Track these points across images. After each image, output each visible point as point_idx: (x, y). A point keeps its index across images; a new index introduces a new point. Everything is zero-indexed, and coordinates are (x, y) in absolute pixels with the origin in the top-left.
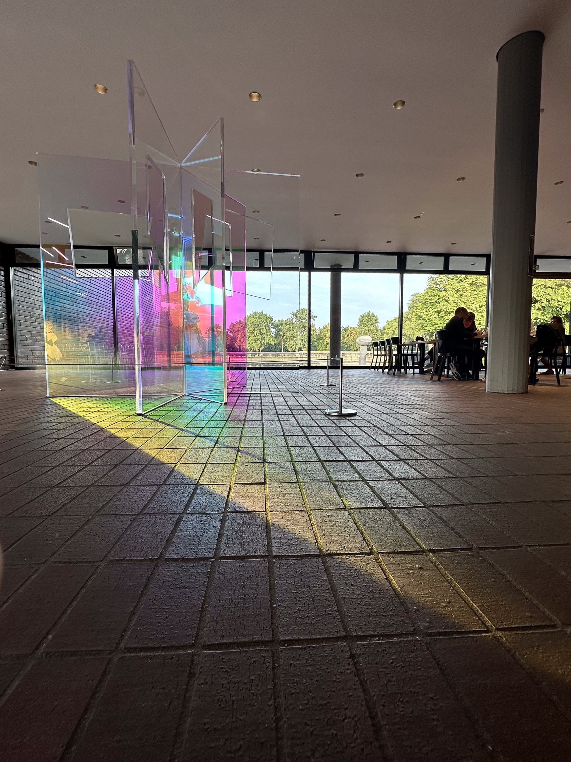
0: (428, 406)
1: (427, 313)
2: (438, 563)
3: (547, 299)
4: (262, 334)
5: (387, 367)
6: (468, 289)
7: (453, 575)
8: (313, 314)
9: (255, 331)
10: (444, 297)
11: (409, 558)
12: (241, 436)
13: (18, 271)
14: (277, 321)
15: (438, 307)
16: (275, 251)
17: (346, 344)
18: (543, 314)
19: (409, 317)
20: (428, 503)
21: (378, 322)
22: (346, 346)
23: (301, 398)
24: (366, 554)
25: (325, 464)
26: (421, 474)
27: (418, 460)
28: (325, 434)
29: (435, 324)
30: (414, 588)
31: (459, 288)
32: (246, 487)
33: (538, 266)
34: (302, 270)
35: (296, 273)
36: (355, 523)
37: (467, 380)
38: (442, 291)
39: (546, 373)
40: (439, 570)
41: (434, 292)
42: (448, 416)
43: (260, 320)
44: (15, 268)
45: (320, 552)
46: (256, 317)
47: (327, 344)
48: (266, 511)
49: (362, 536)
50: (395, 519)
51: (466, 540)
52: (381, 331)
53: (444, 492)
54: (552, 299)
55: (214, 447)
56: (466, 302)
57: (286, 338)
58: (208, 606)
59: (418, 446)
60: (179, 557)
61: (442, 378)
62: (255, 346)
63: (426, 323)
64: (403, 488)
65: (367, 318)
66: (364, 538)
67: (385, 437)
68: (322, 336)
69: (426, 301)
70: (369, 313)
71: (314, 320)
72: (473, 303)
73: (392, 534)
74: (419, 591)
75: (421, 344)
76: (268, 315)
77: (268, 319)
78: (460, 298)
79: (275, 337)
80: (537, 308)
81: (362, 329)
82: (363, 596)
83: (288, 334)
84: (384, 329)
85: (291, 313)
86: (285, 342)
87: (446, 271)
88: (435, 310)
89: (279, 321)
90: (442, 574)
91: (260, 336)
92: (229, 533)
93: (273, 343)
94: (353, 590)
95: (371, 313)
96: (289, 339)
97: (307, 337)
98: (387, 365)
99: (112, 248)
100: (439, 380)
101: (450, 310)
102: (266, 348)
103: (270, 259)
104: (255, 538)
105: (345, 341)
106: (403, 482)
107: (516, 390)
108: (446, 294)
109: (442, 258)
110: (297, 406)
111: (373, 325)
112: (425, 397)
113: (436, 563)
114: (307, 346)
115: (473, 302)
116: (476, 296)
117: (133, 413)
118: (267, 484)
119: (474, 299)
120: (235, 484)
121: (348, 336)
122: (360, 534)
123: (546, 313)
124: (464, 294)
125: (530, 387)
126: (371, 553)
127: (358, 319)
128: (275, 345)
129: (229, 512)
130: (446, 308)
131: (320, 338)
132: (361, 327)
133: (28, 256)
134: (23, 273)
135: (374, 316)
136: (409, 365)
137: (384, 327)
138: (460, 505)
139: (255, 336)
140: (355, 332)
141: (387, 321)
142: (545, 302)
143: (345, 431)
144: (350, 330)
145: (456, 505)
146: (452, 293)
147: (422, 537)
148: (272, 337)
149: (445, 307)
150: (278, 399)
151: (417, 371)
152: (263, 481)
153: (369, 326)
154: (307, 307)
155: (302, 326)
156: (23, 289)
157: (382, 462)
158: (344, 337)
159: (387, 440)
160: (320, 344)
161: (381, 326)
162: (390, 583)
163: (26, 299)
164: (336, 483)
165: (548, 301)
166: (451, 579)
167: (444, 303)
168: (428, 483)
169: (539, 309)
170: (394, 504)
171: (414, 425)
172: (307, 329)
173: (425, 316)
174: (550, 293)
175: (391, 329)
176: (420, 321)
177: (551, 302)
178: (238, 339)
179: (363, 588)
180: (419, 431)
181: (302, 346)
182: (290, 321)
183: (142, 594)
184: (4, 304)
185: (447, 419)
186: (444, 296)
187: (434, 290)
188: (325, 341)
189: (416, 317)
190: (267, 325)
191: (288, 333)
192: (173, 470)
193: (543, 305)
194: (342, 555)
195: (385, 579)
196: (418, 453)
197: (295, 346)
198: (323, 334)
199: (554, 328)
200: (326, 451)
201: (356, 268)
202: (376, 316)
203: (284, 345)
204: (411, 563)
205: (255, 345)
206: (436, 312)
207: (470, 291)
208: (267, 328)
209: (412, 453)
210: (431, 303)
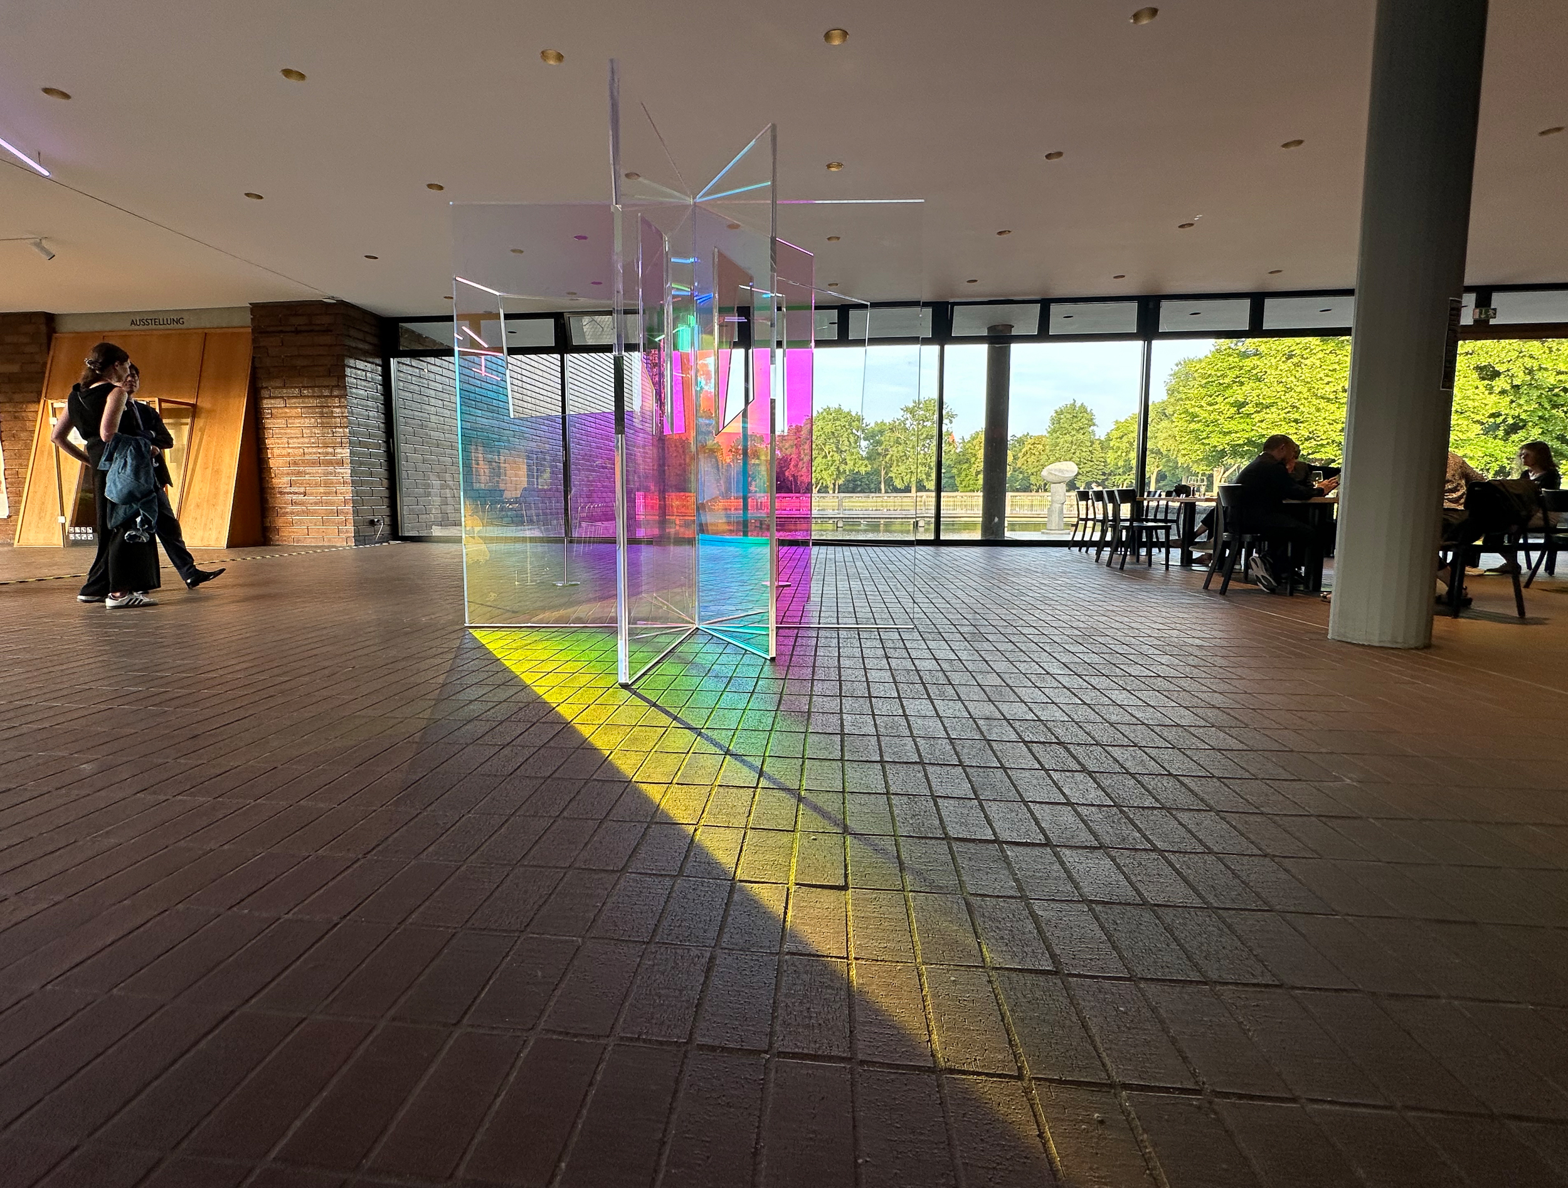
0: (1182, 683)
1: (1209, 408)
2: (1133, 1115)
3: (1527, 369)
4: (841, 451)
5: (1108, 544)
6: (1314, 351)
7: (1155, 1145)
8: (948, 409)
9: (827, 447)
10: (1254, 372)
11: (1083, 1095)
12: (803, 758)
13: (403, 364)
14: (872, 425)
15: (1238, 393)
16: (875, 305)
17: (1021, 473)
18: (1514, 405)
19: (1169, 411)
20: (1139, 971)
21: (1094, 425)
22: (1021, 476)
23: (918, 649)
24: (1011, 1077)
25: (955, 846)
26: (1137, 890)
27: (1136, 850)
28: (960, 761)
29: (1230, 432)
30: (1083, 1162)
31: (1292, 348)
32: (813, 895)
33: (1495, 310)
34: (926, 341)
35: (913, 349)
36: (998, 1003)
37: (1291, 594)
38: (1248, 357)
39: (1501, 570)
40: (1132, 1129)
41: (1231, 359)
42: (1222, 719)
43: (838, 423)
44: (399, 359)
45: (935, 1062)
46: (831, 417)
47: (978, 473)
48: (847, 958)
49: (1008, 1035)
50: (1072, 1003)
51: (1194, 1070)
52: (1101, 442)
53: (1174, 946)
54: (1540, 368)
55: (756, 787)
56: (1309, 380)
57: (891, 459)
58: (764, 1147)
59: (1143, 808)
60: (717, 1043)
61: (1232, 585)
62: (825, 477)
63: (1208, 429)
64: (1095, 926)
65: (1069, 416)
66: (1010, 1041)
67: (1079, 777)
68: (968, 456)
69: (1210, 380)
70: (1074, 404)
71: (951, 422)
72: (1328, 383)
73: (1061, 1038)
74: (1091, 1168)
75: (1186, 504)
76: (854, 414)
77: (853, 421)
78: (1294, 372)
79: (868, 458)
80: (1497, 390)
81: (1058, 441)
82: (998, 1164)
83: (893, 451)
84: (1109, 439)
85: (903, 407)
86: (888, 468)
87: (1256, 329)
88: (1232, 400)
89: (876, 424)
90: (1136, 1139)
91: (837, 457)
92: (789, 1001)
93: (863, 470)
94: (983, 1151)
95: (1078, 404)
96: (898, 461)
97: (934, 459)
98: (1108, 538)
99: (561, 314)
100: (1223, 591)
101: (1269, 401)
102: (848, 481)
103: (861, 323)
104: (830, 1017)
105: (1019, 465)
106: (1098, 908)
107: (1400, 640)
108: (1258, 363)
109: (1247, 303)
110: (908, 671)
111: (1082, 432)
112: (1179, 651)
113: (1129, 1114)
114: (934, 476)
115: (1327, 379)
116: (1336, 366)
117: (611, 680)
118: (850, 890)
119: (1330, 373)
120: (797, 884)
121: (1024, 455)
122: (1004, 1031)
123: (1522, 401)
124: (1307, 362)
125: (1442, 624)
126: (1020, 1077)
127: (1049, 418)
128: (867, 473)
129: (788, 953)
130: (1258, 396)
131: (964, 459)
132: (1055, 435)
133: (420, 335)
134: (412, 366)
135: (1086, 412)
136: (1157, 538)
137: (1108, 434)
138: (1198, 982)
139: (826, 457)
140: (1040, 447)
141: (1117, 422)
142: (1521, 374)
143: (999, 754)
144: (1029, 441)
145: (1191, 982)
146: (1273, 361)
147: (1115, 1054)
148: (862, 459)
149: (1254, 393)
150: (871, 645)
151: (1176, 554)
152: (842, 883)
153: (1074, 433)
154: (936, 396)
155: (924, 436)
156: (411, 395)
157: (1064, 850)
158: (1015, 458)
159: (1081, 787)
160: (964, 474)
161: (1100, 433)
162: (1044, 1145)
163: (416, 413)
164: (972, 899)
165: (1530, 372)
166: (1150, 1153)
167: (1254, 385)
168: (1147, 916)
169: (1503, 392)
170: (1075, 967)
171: (1144, 744)
172: (935, 442)
173: (1206, 415)
174: (1536, 354)
175: (1125, 439)
176: (1193, 426)
177: (1538, 375)
178: (793, 463)
179: (999, 1148)
180: (1153, 763)
181: (924, 477)
182: (900, 424)
183: (671, 1109)
184: (382, 425)
185: (1218, 728)
186: (1253, 368)
187: (1230, 356)
188: (975, 466)
189: (1183, 416)
190: (852, 433)
191: (894, 449)
192: (692, 840)
193: (1515, 383)
194: (970, 1074)
195: (1038, 1136)
196: (1139, 830)
197: (909, 476)
198: (970, 451)
199: (1511, 490)
200: (959, 811)
201: (1043, 335)
202: (1089, 410)
203: (886, 473)
204: (1086, 1109)
205: (825, 474)
206: (1232, 405)
207: (1320, 355)
208: (852, 440)
209: (1127, 830)
210: (1220, 384)
